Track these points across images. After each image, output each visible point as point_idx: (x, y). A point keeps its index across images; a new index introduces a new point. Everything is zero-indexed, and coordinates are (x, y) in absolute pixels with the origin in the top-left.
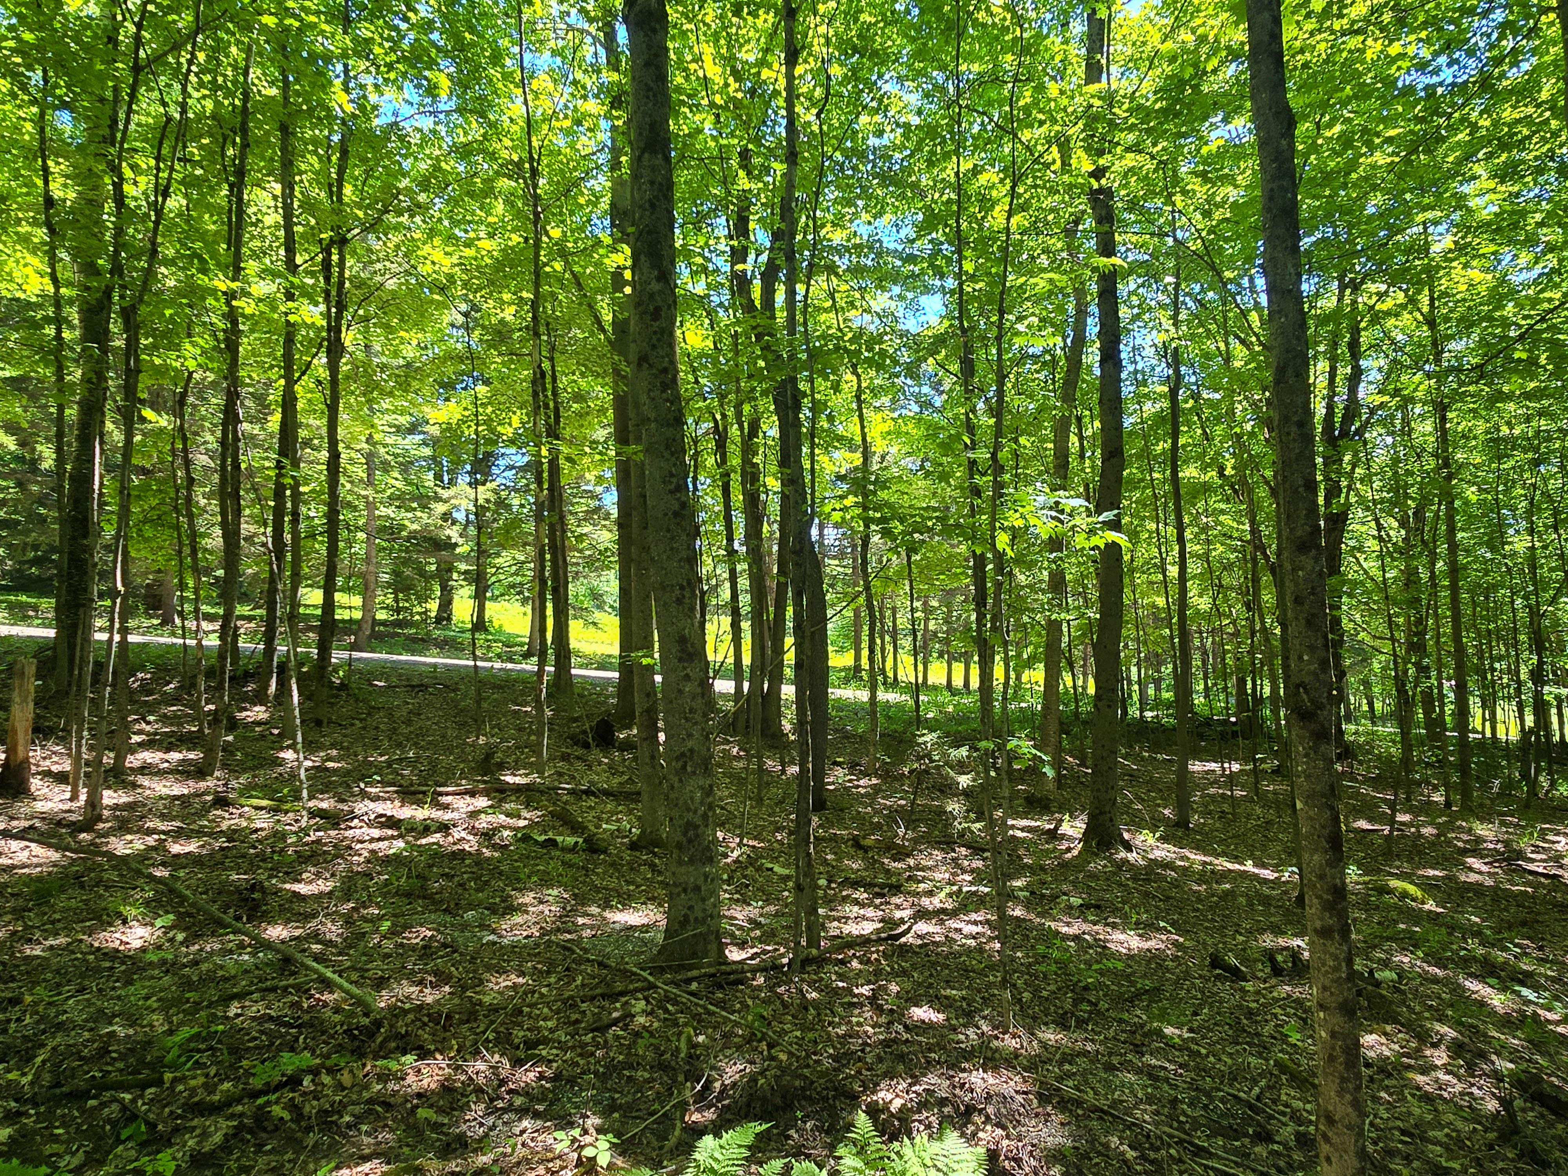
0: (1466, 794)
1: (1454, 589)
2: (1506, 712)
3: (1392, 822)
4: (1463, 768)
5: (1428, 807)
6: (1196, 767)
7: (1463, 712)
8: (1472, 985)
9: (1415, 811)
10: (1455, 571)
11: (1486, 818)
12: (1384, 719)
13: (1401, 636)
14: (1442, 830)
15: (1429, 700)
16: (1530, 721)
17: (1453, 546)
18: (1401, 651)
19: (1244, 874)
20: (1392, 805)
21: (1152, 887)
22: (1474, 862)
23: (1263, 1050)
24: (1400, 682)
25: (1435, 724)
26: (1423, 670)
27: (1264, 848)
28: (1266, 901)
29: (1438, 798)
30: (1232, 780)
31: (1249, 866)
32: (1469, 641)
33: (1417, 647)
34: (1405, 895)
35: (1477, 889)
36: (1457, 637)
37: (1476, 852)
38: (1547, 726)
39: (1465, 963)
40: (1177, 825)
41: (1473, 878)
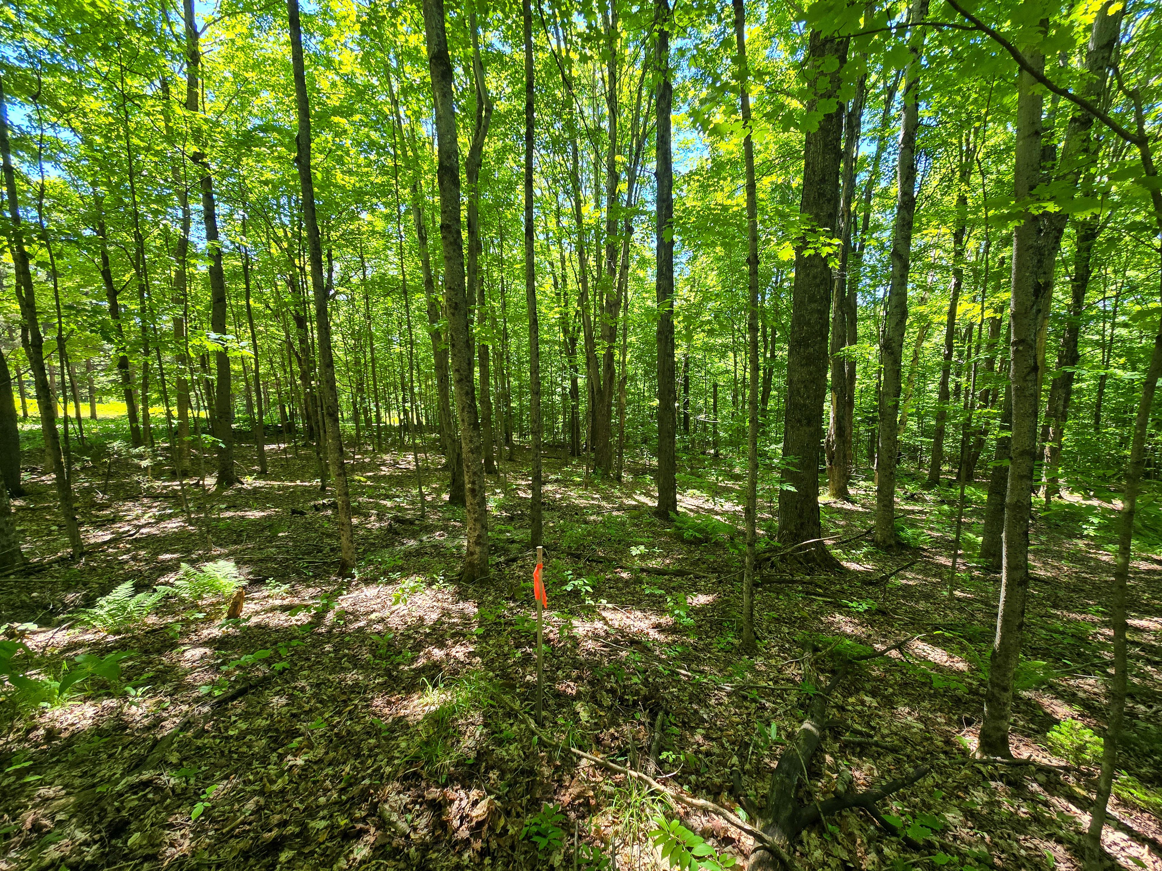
0: (380, 445)
1: (373, 367)
2: (394, 413)
3: (354, 459)
4: (379, 436)
5: (366, 452)
6: (266, 448)
7: (378, 415)
8: (382, 502)
9: (362, 454)
10: (373, 360)
11: (386, 452)
12: (348, 420)
13: (354, 385)
14: (372, 459)
15: (366, 411)
16: (402, 417)
17: (372, 350)
18: (354, 391)
19: (297, 486)
20: (354, 453)
21: (258, 496)
22: (383, 468)
23: (316, 531)
24: (354, 404)
25: (368, 421)
26: (363, 399)
27: (303, 476)
28: (309, 492)
29: (370, 448)
30: (285, 451)
31: (298, 482)
32: (380, 386)
33: (360, 390)
34: (360, 481)
35: (384, 476)
36: (375, 385)
37: (384, 465)
38: (407, 418)
39: (379, 496)
40: (261, 472)
41: (383, 473)
